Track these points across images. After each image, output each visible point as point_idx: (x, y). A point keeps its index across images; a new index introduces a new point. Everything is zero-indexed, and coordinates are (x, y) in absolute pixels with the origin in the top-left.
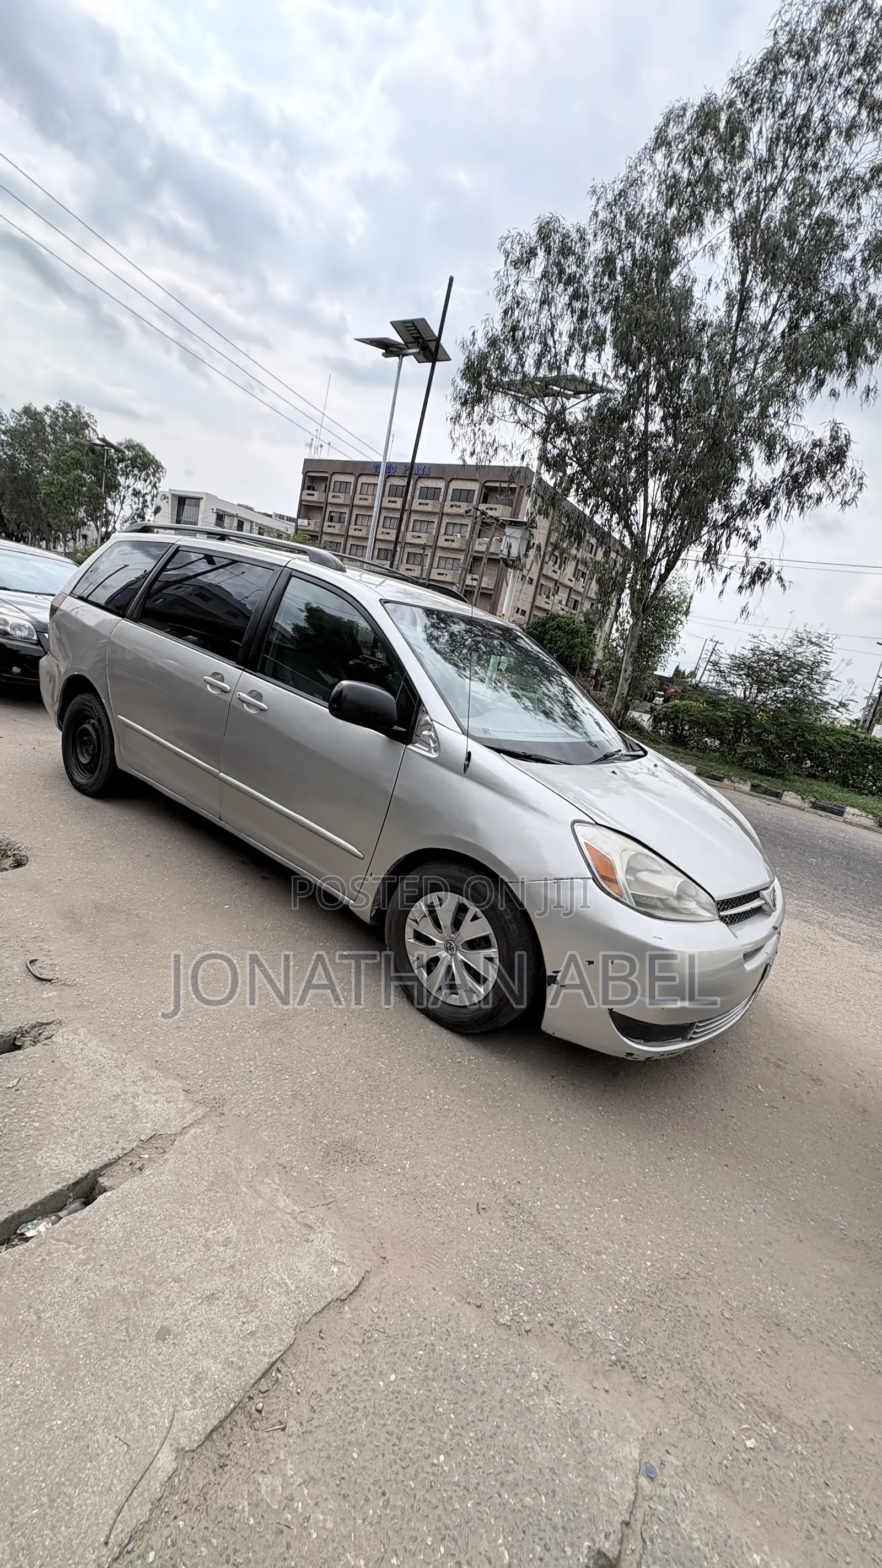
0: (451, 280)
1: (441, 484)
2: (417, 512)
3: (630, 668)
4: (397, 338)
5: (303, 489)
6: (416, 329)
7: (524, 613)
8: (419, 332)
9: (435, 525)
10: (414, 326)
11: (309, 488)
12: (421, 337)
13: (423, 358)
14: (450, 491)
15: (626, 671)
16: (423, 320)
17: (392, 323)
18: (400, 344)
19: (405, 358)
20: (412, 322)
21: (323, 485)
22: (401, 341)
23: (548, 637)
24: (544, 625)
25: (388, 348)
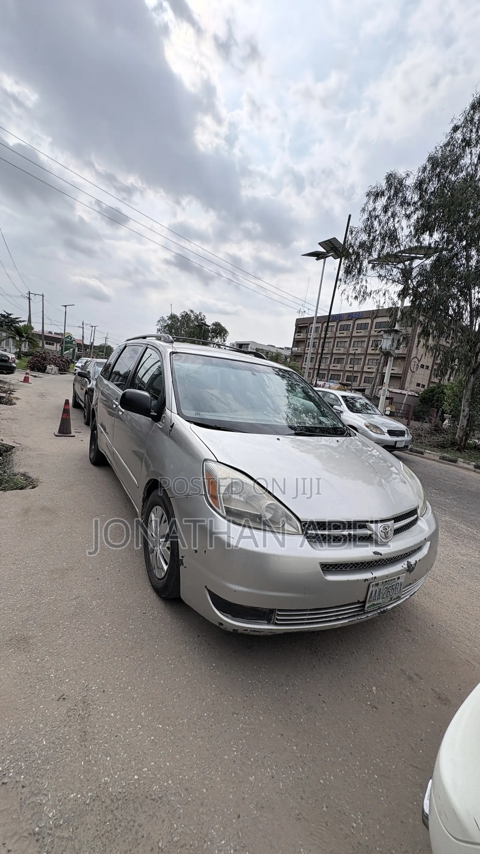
0: (350, 216)
1: (369, 321)
2: (355, 337)
3: (467, 409)
4: (322, 250)
5: (295, 333)
6: (332, 243)
7: (423, 386)
8: (333, 245)
9: (366, 343)
10: (330, 242)
11: (298, 333)
12: (335, 246)
13: (337, 257)
14: (374, 324)
15: (464, 411)
16: (335, 238)
17: (319, 244)
18: (325, 252)
19: (327, 259)
20: (329, 240)
21: (306, 330)
22: (325, 251)
23: (435, 398)
24: (432, 391)
25: (318, 255)
